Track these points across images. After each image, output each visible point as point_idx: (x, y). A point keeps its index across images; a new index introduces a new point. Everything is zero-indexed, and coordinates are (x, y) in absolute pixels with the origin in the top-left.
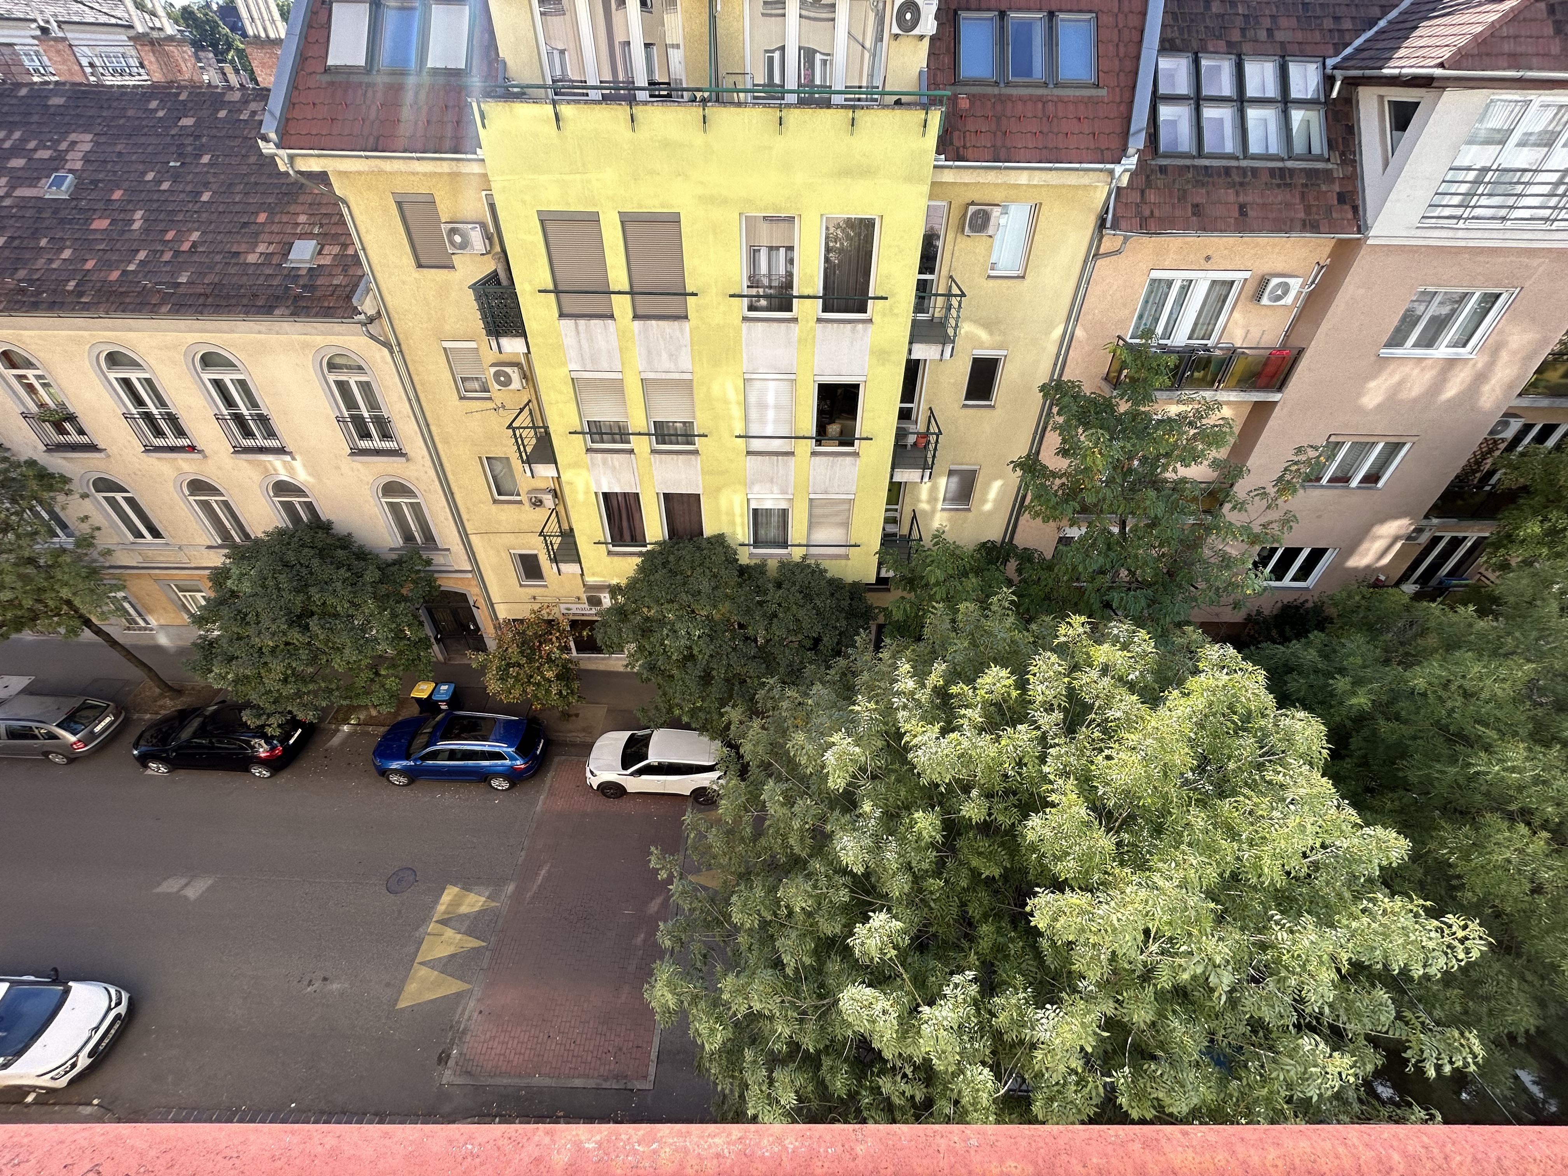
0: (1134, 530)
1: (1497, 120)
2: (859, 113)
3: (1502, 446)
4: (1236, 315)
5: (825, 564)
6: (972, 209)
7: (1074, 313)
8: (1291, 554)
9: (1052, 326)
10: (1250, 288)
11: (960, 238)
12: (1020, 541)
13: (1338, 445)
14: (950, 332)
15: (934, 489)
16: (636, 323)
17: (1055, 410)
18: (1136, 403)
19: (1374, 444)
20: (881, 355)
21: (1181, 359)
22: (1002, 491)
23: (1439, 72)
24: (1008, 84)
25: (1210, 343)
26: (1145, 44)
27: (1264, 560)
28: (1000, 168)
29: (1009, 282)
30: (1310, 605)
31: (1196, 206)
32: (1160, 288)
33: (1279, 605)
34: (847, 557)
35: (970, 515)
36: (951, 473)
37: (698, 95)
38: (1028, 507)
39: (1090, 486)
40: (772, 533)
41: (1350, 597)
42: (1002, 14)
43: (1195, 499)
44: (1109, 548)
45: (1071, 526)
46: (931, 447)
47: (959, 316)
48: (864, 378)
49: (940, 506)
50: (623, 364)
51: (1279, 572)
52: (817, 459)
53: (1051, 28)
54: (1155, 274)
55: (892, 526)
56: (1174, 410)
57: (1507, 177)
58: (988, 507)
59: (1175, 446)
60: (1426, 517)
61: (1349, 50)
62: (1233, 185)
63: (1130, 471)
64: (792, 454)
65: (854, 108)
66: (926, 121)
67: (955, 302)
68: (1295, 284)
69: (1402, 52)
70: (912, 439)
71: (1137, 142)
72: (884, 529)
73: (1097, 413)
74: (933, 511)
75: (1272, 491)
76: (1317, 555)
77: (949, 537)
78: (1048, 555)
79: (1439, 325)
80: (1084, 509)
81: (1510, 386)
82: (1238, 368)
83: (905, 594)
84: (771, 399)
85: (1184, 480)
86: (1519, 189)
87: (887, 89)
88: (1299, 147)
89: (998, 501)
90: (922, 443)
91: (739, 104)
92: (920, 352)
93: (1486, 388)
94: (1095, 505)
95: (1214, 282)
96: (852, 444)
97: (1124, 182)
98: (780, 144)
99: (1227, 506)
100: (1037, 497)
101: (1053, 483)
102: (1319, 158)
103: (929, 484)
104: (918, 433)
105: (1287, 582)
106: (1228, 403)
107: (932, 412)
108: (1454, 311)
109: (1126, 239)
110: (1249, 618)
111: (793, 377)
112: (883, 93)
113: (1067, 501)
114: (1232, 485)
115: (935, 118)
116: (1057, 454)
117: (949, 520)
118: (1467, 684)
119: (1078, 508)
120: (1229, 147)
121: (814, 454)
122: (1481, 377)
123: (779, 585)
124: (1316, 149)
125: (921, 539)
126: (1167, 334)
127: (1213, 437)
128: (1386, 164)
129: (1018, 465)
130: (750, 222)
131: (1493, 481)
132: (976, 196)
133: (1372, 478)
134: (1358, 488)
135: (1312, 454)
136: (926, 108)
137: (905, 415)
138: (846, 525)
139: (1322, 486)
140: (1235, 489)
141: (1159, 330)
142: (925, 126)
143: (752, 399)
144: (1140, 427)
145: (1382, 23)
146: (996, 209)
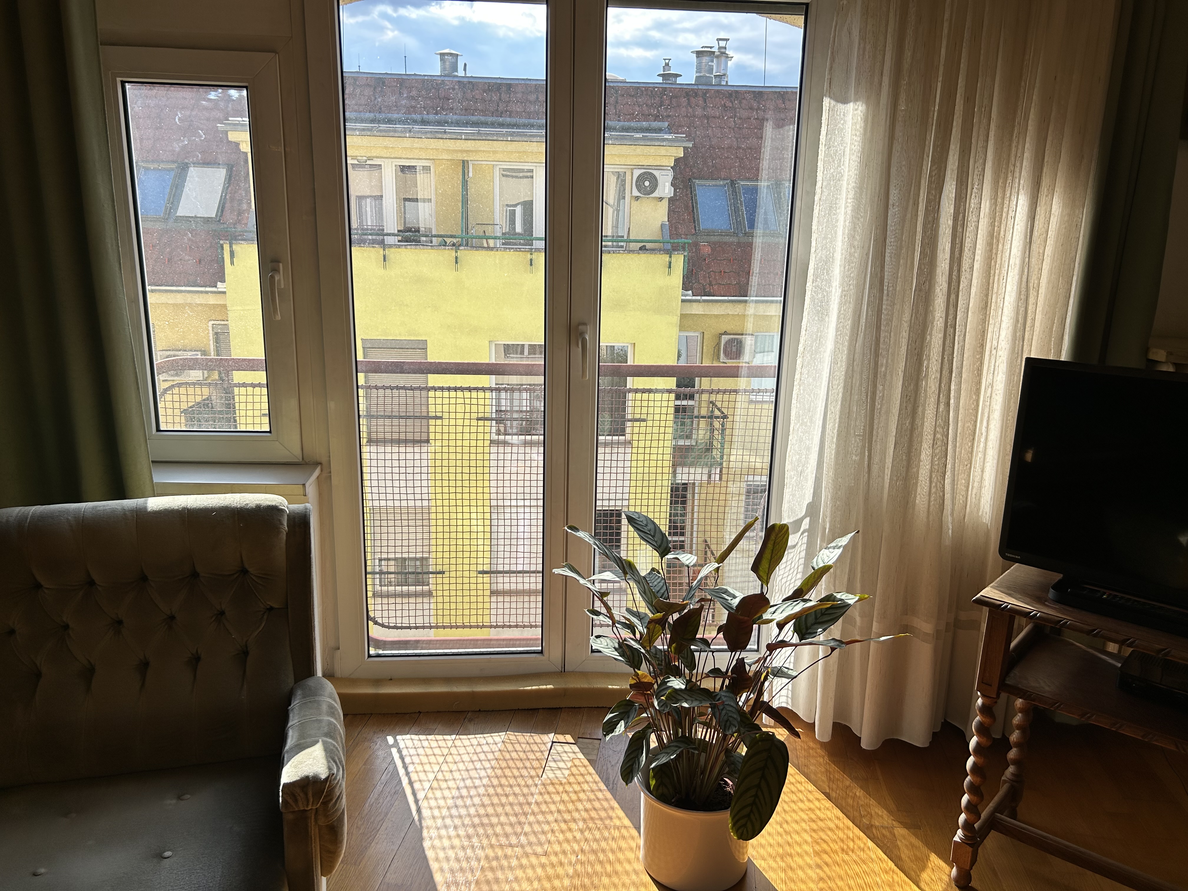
2: (606, 257)
6: (725, 339)
14: (717, 455)
37: (449, 240)
42: (733, 183)
47: (723, 439)
66: (670, 263)
67: (717, 424)
87: (633, 238)
91: (489, 248)
92: (684, 476)
98: (531, 281)
112: (629, 241)
115: (679, 261)
132: (729, 328)
136: (669, 253)
142: (670, 267)
146: (748, 338)
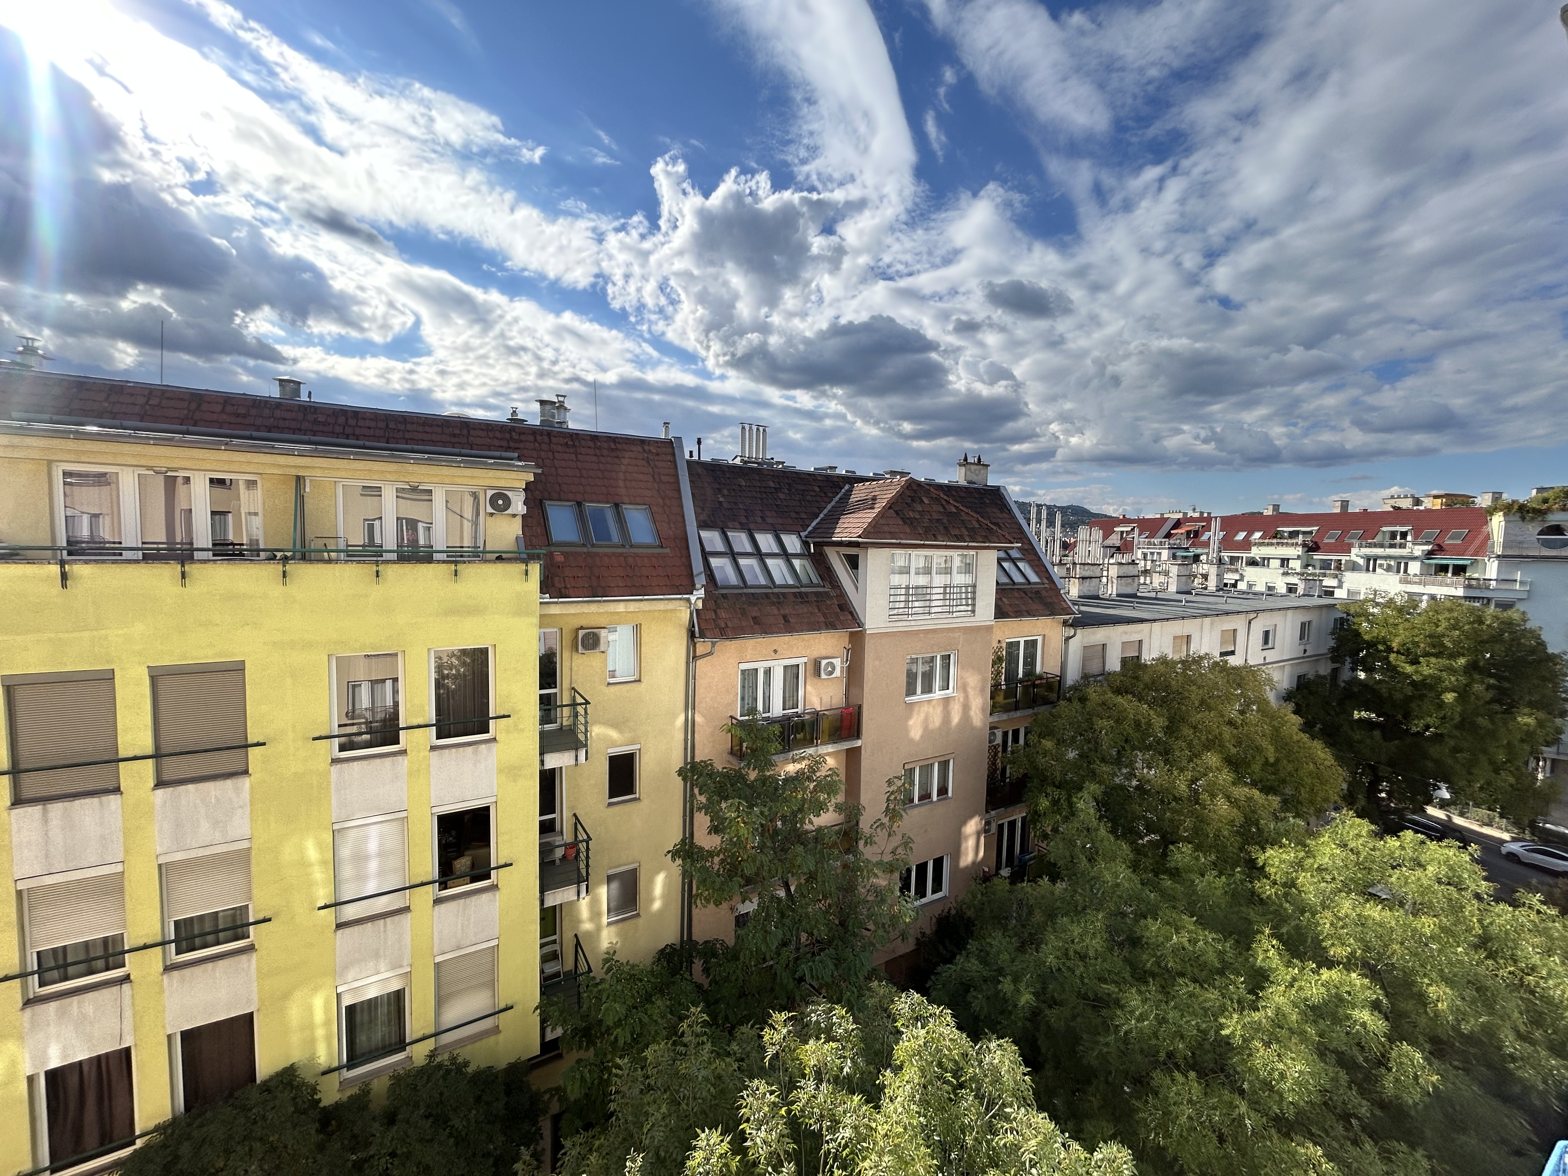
0: (799, 887)
1: (901, 562)
2: (460, 567)
3: (1000, 749)
4: (809, 688)
5: (464, 1054)
6: (581, 633)
7: (690, 703)
8: (922, 868)
9: (675, 716)
10: (810, 667)
11: (575, 656)
12: (699, 935)
13: (912, 771)
14: (581, 737)
15: (594, 904)
16: (160, 792)
17: (696, 791)
18: (762, 770)
19: (932, 765)
20: (511, 771)
21: (783, 727)
22: (667, 885)
23: (860, 540)
24: (593, 546)
25: (800, 710)
26: (687, 523)
27: (906, 886)
28: (600, 601)
29: (628, 686)
30: (953, 912)
31: (754, 618)
32: (749, 676)
33: (934, 920)
34: (496, 1030)
35: (641, 921)
36: (610, 879)
37: (279, 555)
38: (697, 895)
39: (745, 857)
40: (379, 1033)
41: (974, 897)
42: (579, 504)
43: (835, 844)
44: (783, 915)
45: (743, 902)
46: (583, 856)
47: (587, 722)
48: (493, 799)
49: (605, 920)
50: (127, 851)
51: (921, 892)
52: (443, 907)
53: (618, 513)
54: (744, 666)
55: (552, 963)
56: (792, 768)
57: (920, 591)
58: (657, 905)
59: (804, 800)
60: (987, 812)
61: (810, 529)
62: (773, 604)
63: (776, 832)
64: (407, 909)
65: (456, 563)
66: (527, 571)
67: (580, 709)
68: (837, 662)
69: (837, 530)
70: (559, 853)
71: (701, 580)
72: (542, 971)
73: (732, 786)
74: (599, 929)
75: (886, 820)
76: (938, 863)
77: (621, 957)
78: (731, 941)
79: (928, 678)
80: (748, 881)
81: (983, 710)
82: (824, 725)
83: (582, 1054)
84: (373, 846)
85: (819, 829)
86: (928, 597)
87: (488, 549)
88: (804, 580)
89: (665, 896)
90: (572, 853)
91: (330, 561)
92: (553, 761)
93: (972, 713)
94: (757, 874)
95: (785, 667)
96: (487, 876)
97: (700, 605)
98: (377, 592)
99: (861, 843)
100: (703, 882)
101: (712, 862)
102: (818, 586)
103: (588, 899)
104: (565, 845)
105: (930, 897)
106: (828, 754)
107: (577, 818)
108: (931, 667)
109: (714, 644)
110: (918, 942)
111: (404, 814)
112: (485, 552)
113: (731, 878)
114: (857, 823)
115: (535, 569)
116: (710, 833)
117: (619, 934)
118: (1078, 947)
119: (743, 882)
120: (763, 581)
121: (438, 901)
122: (966, 707)
123: (390, 1118)
124: (815, 581)
125: (590, 970)
126: (767, 709)
127: (828, 787)
128: (857, 588)
129: (675, 854)
130: (343, 664)
131: (1008, 775)
132: (584, 623)
133: (942, 791)
134: (939, 800)
135: (899, 783)
136: (526, 561)
137: (546, 828)
138: (492, 984)
139: (917, 806)
140: (861, 826)
141: (760, 707)
142: (527, 574)
143: (345, 852)
144: (771, 790)
145: (822, 516)
146: (603, 631)
